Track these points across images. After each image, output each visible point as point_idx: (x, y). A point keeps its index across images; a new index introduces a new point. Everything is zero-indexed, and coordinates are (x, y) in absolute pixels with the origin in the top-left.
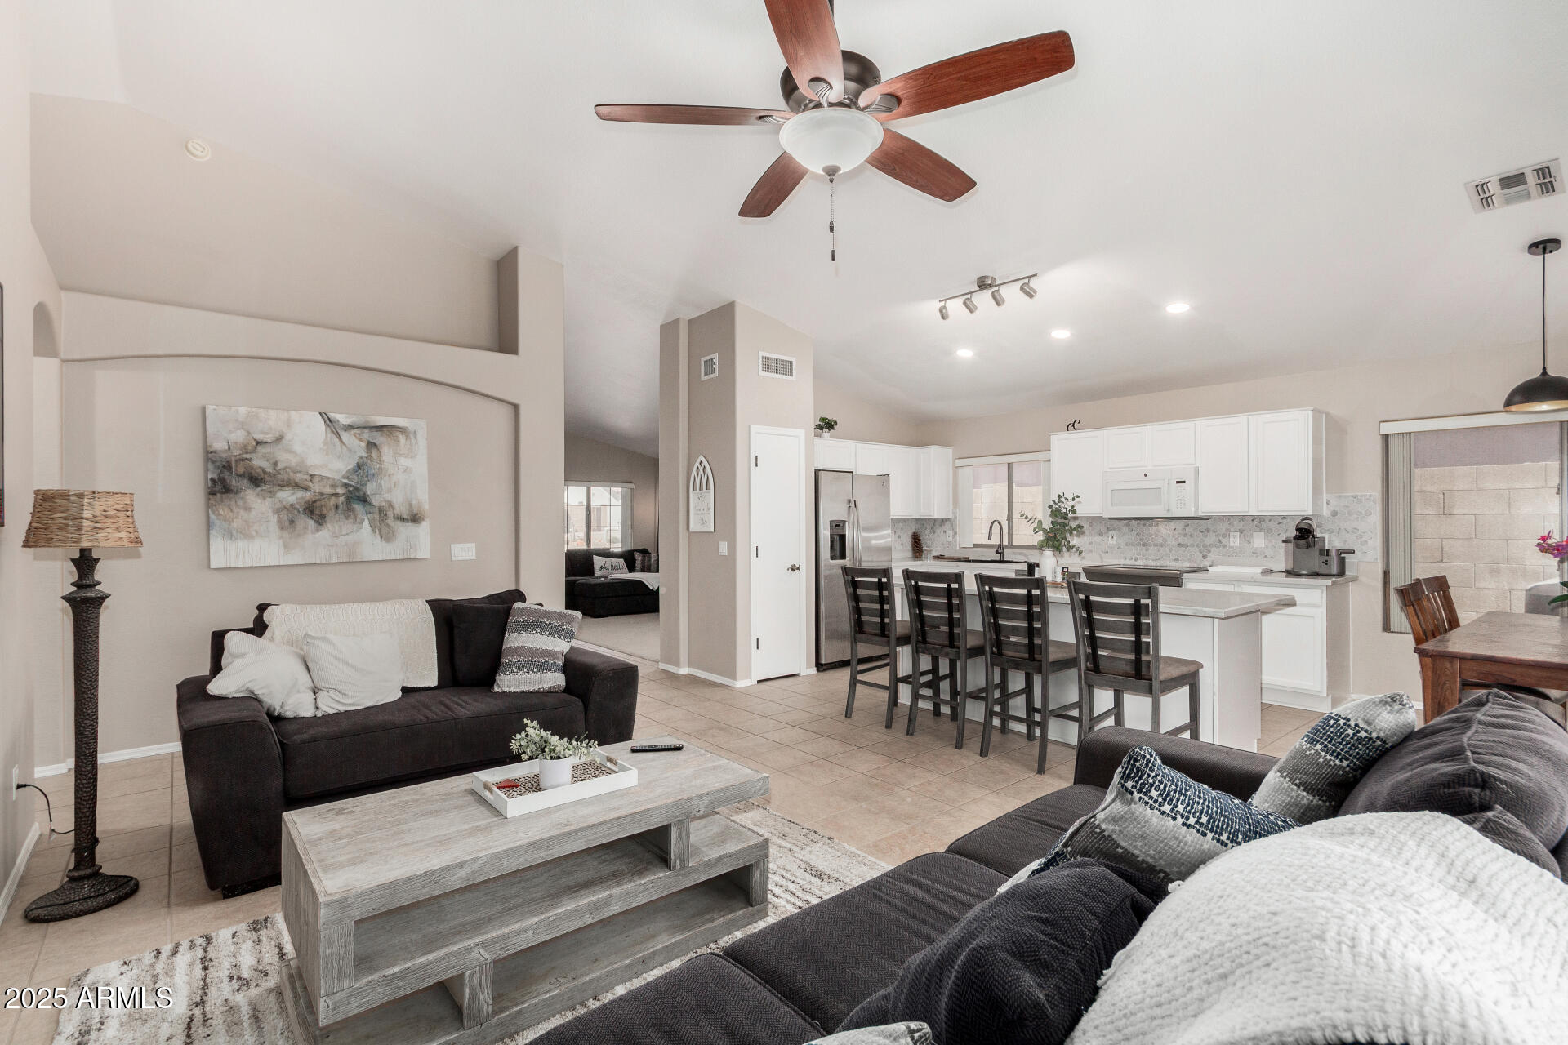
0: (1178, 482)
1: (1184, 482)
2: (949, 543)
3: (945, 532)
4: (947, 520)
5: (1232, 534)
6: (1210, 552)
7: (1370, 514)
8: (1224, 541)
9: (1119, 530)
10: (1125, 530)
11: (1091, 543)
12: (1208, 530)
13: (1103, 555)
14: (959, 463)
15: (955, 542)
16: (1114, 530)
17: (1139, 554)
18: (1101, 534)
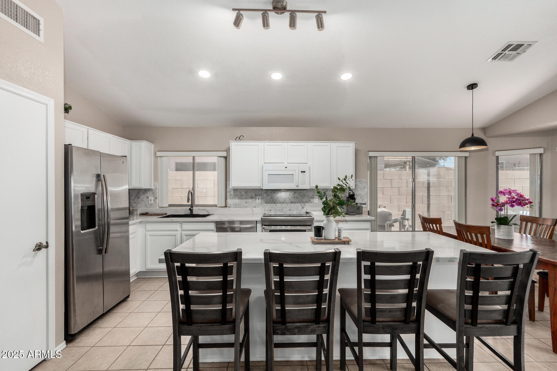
0: (302, 172)
1: (305, 172)
2: (151, 205)
3: (147, 197)
4: (149, 190)
5: (315, 197)
6: (305, 205)
7: (365, 188)
8: (311, 200)
9: (262, 195)
10: (265, 195)
11: (246, 202)
12: (304, 195)
13: (253, 209)
14: (159, 154)
15: (156, 203)
16: (259, 195)
17: (272, 208)
18: (252, 198)
